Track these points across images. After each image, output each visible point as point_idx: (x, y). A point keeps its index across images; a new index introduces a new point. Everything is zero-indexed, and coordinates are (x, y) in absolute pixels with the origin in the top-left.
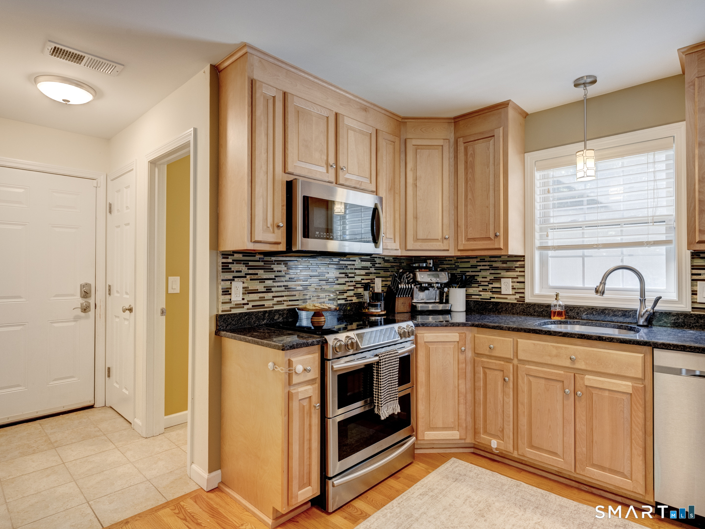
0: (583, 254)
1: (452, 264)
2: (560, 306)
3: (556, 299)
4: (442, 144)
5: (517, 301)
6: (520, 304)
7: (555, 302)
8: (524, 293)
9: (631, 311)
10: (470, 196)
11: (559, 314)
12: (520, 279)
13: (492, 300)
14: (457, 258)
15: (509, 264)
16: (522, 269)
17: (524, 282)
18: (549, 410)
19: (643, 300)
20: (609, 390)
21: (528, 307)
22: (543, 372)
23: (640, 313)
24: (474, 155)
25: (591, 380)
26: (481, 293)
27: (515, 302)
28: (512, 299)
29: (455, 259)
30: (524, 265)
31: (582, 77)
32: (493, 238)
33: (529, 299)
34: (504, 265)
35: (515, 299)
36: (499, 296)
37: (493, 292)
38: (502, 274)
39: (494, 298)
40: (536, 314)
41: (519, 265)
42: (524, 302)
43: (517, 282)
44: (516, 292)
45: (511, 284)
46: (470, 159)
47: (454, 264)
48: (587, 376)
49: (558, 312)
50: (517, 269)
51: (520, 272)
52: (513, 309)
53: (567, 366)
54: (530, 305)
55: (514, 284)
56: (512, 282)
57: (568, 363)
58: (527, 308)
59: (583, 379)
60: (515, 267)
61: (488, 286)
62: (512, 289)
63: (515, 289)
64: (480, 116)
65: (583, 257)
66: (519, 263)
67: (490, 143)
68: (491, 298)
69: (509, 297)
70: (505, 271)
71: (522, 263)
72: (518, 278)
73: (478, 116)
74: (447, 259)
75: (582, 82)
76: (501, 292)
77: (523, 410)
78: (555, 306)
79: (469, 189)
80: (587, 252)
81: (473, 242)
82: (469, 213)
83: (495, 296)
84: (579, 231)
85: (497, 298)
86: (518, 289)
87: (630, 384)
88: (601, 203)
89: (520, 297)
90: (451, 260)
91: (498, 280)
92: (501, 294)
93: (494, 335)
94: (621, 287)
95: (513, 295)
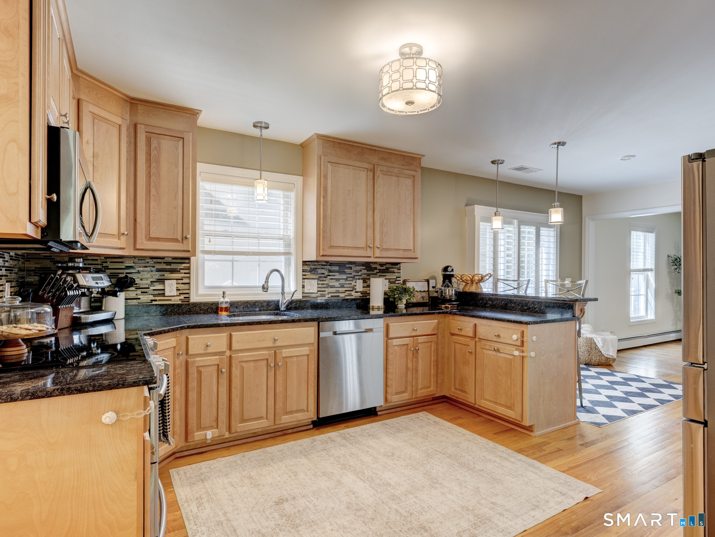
0: (233, 259)
1: (98, 264)
2: (226, 303)
3: (223, 297)
4: (120, 123)
5: (182, 302)
6: (186, 304)
7: (222, 300)
8: (188, 293)
9: (272, 302)
10: (153, 192)
11: (226, 309)
12: (185, 281)
13: (154, 303)
14: (105, 258)
15: (173, 266)
16: (187, 271)
17: (189, 283)
18: (257, 385)
19: (283, 293)
20: (296, 356)
21: (195, 306)
22: (252, 355)
23: (282, 302)
24: (160, 148)
25: (286, 352)
26: (139, 297)
27: (180, 302)
28: (176, 301)
29: (103, 258)
30: (190, 267)
31: (261, 122)
32: (180, 240)
33: (194, 299)
34: (169, 267)
35: (180, 300)
36: (162, 298)
37: (154, 295)
38: (166, 275)
39: (156, 300)
40: (201, 312)
41: (184, 267)
42: (189, 302)
43: (182, 284)
44: (180, 294)
45: (175, 286)
46: (154, 153)
47: (101, 264)
48: (283, 350)
49: (225, 308)
50: (181, 271)
51: (185, 273)
52: (179, 310)
53: (270, 346)
54: (195, 305)
55: (179, 286)
56: (177, 284)
57: (271, 344)
58: (193, 307)
59: (281, 353)
60: (180, 269)
61: (149, 288)
62: (177, 290)
63: (180, 290)
64: (166, 110)
65: (233, 261)
66: (184, 265)
67: (178, 144)
68: (152, 300)
69: (173, 298)
70: (169, 273)
71: (188, 265)
72: (182, 279)
73: (164, 110)
74: (89, 258)
75: (259, 125)
76: (164, 294)
77: (235, 393)
78: (222, 303)
79: (152, 184)
80: (236, 257)
81: (156, 243)
82: (152, 210)
83: (157, 298)
84: (229, 240)
85: (160, 300)
86: (182, 290)
87: (308, 348)
88: (242, 219)
89: (184, 298)
90: (97, 260)
91: (161, 281)
92: (164, 296)
93: (208, 334)
94: (258, 285)
95: (177, 296)
